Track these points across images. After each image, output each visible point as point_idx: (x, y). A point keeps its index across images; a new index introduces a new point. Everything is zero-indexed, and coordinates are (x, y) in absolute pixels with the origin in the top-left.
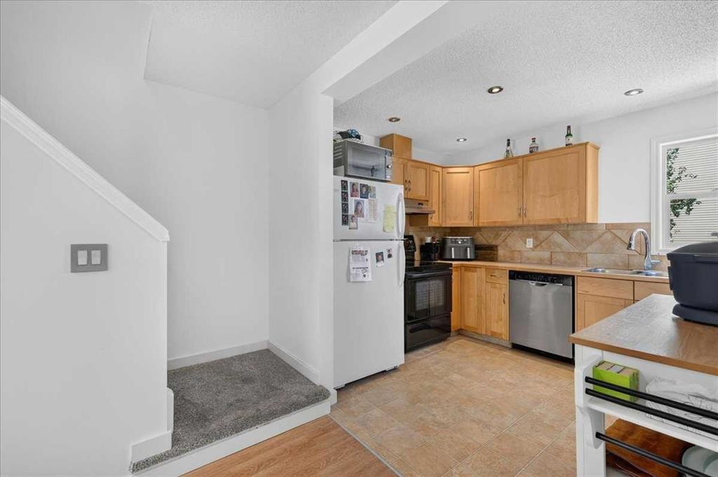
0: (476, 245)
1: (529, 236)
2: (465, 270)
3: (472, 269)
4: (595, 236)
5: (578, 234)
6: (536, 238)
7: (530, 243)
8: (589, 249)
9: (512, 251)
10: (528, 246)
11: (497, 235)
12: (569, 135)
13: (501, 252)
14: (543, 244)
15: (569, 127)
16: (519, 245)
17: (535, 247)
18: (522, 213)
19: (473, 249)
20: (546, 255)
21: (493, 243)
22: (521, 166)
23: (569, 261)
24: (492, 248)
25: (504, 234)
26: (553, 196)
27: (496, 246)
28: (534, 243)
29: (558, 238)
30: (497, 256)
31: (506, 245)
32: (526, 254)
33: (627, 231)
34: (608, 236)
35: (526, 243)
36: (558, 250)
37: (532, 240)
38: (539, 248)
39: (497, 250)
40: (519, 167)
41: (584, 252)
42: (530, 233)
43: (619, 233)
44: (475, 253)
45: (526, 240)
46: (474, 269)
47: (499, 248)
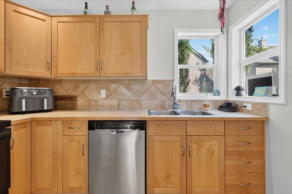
0: (54, 96)
1: (103, 88)
2: (37, 125)
3: (46, 122)
4: (146, 88)
5: (136, 87)
6: (108, 90)
7: (103, 93)
8: (142, 97)
9: (90, 101)
10: (102, 96)
11: (76, 87)
12: (133, 8)
13: (80, 102)
14: (113, 94)
15: (133, 2)
16: (94, 96)
17: (107, 96)
18: (99, 66)
19: (51, 100)
20: (115, 102)
21: (73, 94)
22: (98, 25)
23: (130, 106)
24: (72, 98)
25: (82, 86)
26: (124, 54)
27: (76, 97)
28: (106, 94)
29: (123, 89)
30: (76, 105)
31: (85, 96)
32: (101, 103)
33: (163, 85)
34: (153, 88)
35: (100, 94)
36: (123, 98)
37: (105, 90)
38: (110, 97)
39: (76, 100)
40: (96, 26)
41: (140, 99)
42: (104, 86)
43: (159, 86)
44: (55, 103)
45: (100, 91)
46: (49, 123)
47: (78, 98)
